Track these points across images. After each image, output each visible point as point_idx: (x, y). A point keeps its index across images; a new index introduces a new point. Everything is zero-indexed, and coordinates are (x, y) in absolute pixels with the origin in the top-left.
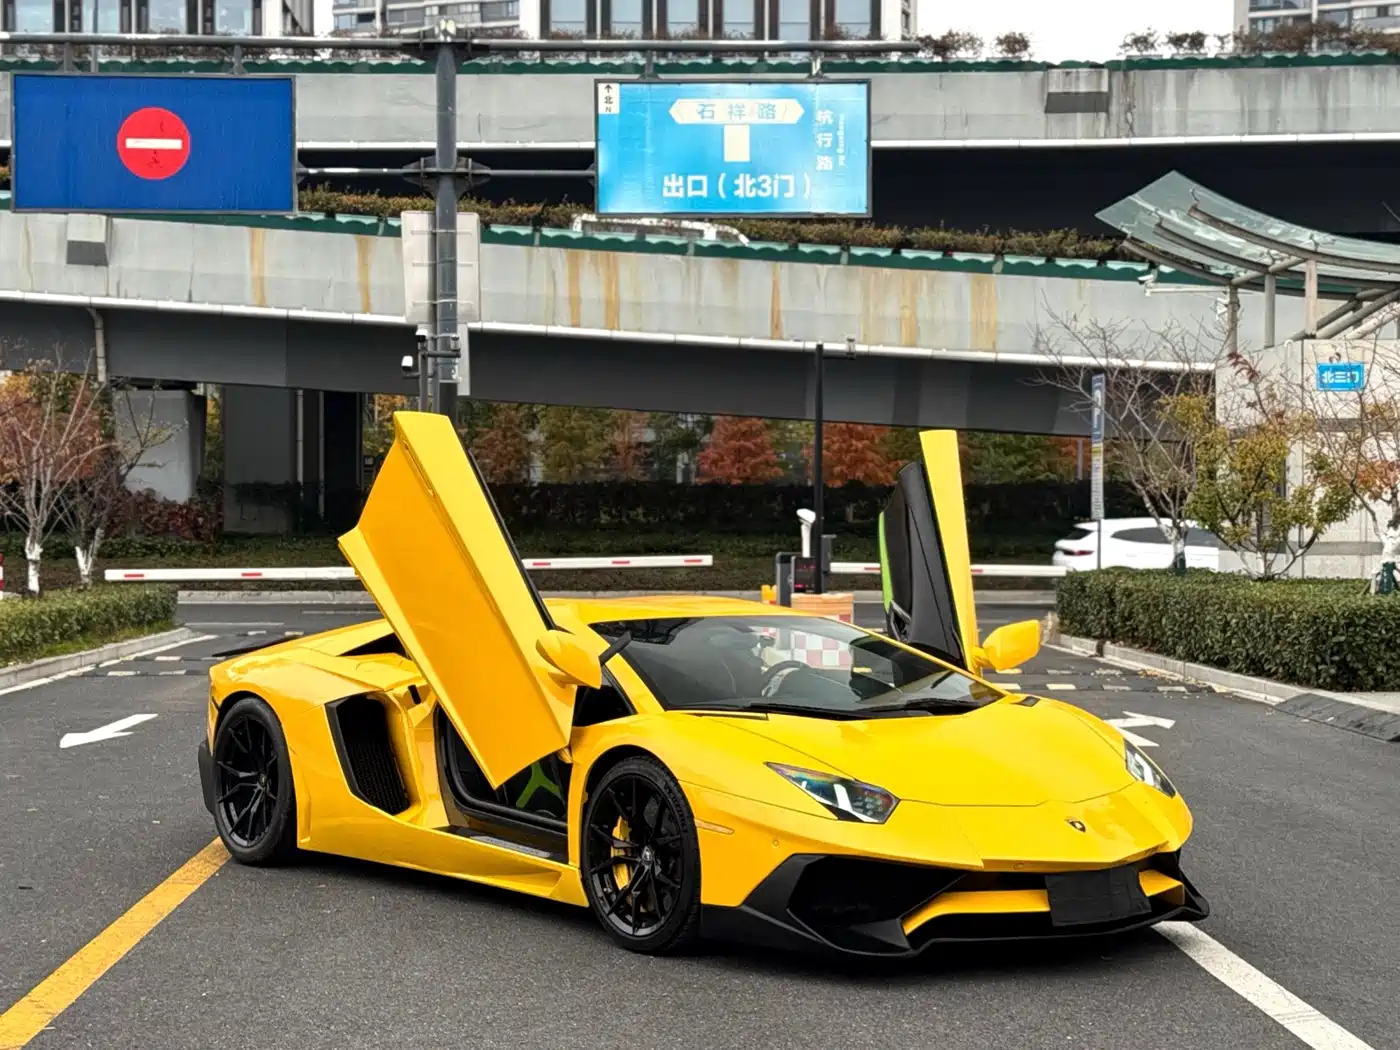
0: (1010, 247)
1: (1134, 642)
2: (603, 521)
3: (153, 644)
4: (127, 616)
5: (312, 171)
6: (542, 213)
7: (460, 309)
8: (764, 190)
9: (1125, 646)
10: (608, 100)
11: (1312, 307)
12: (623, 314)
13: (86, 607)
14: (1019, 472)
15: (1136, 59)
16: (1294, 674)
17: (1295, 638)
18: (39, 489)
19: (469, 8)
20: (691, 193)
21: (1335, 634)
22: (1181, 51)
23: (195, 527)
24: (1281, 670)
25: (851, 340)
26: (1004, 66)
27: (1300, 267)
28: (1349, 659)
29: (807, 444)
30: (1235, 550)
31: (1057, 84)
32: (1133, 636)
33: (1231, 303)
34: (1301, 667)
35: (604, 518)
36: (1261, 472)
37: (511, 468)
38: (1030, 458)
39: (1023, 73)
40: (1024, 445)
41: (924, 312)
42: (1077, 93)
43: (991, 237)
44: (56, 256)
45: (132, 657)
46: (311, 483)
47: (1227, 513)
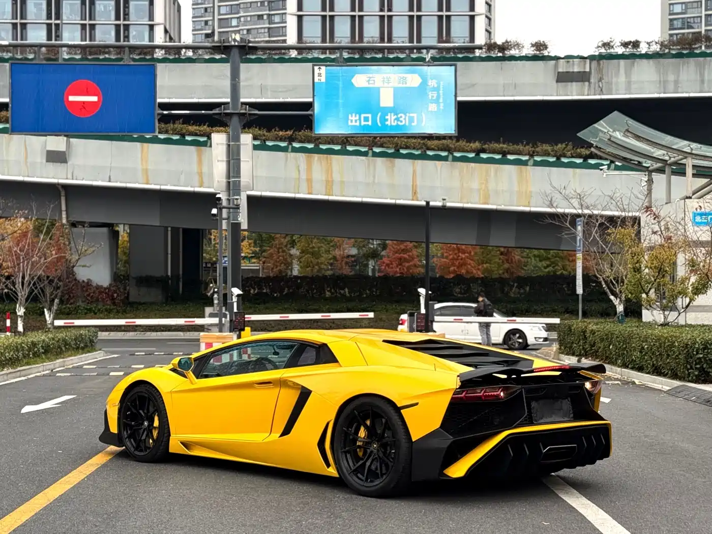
0: (537, 152)
1: (597, 358)
2: (327, 296)
3: (83, 359)
4: (70, 345)
5: (165, 112)
6: (292, 135)
7: (242, 184)
8: (401, 122)
9: (592, 360)
10: (320, 75)
11: (690, 182)
12: (334, 187)
13: (47, 340)
14: (547, 270)
15: (604, 54)
16: (676, 374)
17: (677, 356)
18: (23, 278)
19: (263, 31)
20: (363, 123)
21: (697, 353)
22: (628, 50)
23: (113, 299)
24: (670, 372)
25: (444, 200)
26: (534, 58)
27: (683, 161)
28: (705, 366)
29: (437, 255)
30: (648, 310)
31: (563, 67)
32: (596, 355)
33: (648, 180)
34: (680, 371)
35: (328, 294)
36: (661, 269)
37: (281, 268)
38: (553, 263)
39: (544, 62)
40: (549, 256)
41: (492, 185)
42: (573, 72)
43: (527, 147)
44: (41, 159)
45: (71, 366)
46: (175, 276)
47: (644, 290)
